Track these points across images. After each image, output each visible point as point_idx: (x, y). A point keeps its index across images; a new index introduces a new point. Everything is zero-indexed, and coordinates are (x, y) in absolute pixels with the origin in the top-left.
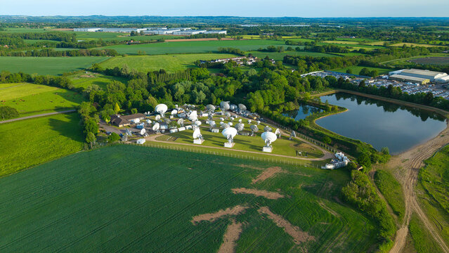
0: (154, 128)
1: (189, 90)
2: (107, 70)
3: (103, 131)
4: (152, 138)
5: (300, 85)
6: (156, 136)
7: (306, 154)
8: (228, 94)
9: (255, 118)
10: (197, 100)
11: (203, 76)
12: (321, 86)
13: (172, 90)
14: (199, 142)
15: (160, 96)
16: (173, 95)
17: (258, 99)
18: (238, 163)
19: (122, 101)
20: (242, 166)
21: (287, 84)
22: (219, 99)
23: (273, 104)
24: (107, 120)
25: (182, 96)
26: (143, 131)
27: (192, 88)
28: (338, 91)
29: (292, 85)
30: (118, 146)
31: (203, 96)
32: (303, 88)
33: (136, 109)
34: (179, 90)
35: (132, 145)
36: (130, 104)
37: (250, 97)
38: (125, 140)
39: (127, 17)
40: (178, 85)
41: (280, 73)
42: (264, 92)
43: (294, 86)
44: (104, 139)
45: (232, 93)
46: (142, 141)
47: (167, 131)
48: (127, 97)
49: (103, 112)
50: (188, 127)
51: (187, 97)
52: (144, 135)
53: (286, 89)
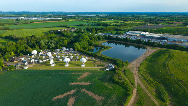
0: (31, 61)
1: (47, 43)
2: (6, 36)
3: (6, 65)
4: (31, 66)
5: (94, 39)
6: (33, 65)
7: (98, 66)
8: (64, 44)
9: (77, 53)
10: (51, 48)
11: (53, 37)
12: (102, 39)
13: (39, 44)
14: (53, 65)
15: (33, 47)
16: (39, 46)
17: (78, 45)
18: (71, 73)
19: (15, 50)
20: (73, 73)
21: (89, 39)
22: (61, 46)
23: (84, 47)
24: (7, 60)
25: (44, 46)
26: (26, 63)
27: (48, 42)
28: (108, 40)
29: (91, 39)
30: (14, 71)
31: (54, 46)
32: (95, 40)
33: (22, 54)
34: (42, 43)
35: (21, 70)
36: (19, 51)
37: (74, 45)
38: (18, 68)
39: (14, 12)
40: (41, 42)
41: (85, 35)
42: (80, 42)
43: (92, 39)
44: (7, 68)
45: (67, 43)
46: (26, 68)
47: (38, 62)
48: (17, 48)
49: (5, 56)
50: (47, 59)
51: (46, 46)
52: (27, 65)
53: (88, 41)
